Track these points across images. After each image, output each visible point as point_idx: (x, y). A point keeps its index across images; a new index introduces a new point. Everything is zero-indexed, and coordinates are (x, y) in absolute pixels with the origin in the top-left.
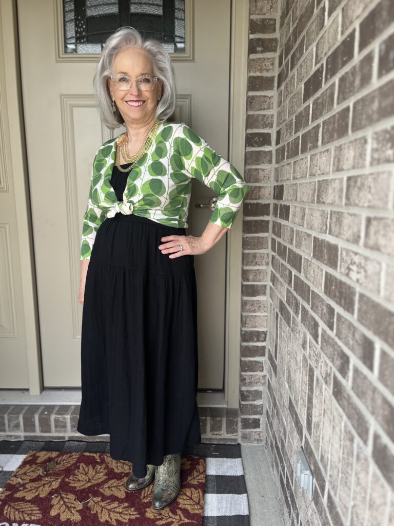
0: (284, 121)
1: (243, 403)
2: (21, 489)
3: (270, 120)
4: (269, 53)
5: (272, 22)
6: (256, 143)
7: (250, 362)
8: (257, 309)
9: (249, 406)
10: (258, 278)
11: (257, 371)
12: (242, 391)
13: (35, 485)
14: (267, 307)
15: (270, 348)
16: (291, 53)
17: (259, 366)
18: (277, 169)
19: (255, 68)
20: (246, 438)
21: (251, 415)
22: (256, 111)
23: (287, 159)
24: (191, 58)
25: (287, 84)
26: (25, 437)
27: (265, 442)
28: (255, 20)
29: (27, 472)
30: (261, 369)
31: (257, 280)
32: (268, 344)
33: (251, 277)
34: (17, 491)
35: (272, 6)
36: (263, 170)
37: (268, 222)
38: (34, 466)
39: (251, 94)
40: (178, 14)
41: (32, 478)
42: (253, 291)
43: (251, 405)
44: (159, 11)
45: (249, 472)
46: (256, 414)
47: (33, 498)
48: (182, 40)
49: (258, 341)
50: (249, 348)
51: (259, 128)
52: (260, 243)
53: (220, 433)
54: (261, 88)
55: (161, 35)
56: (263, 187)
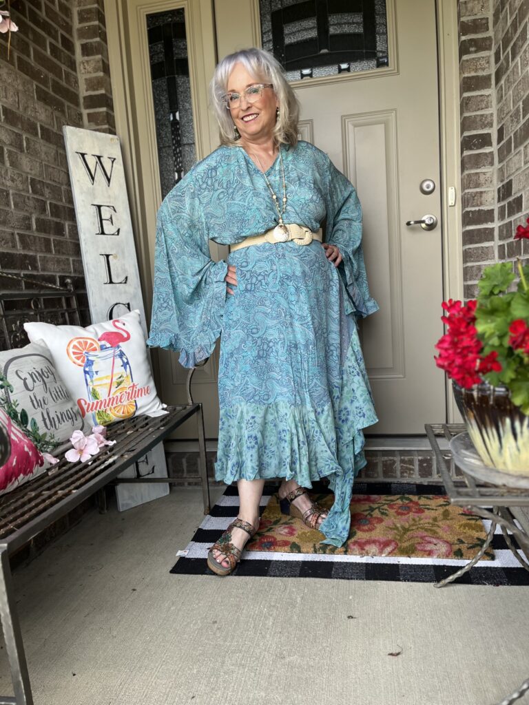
0: (507, 114)
3: (489, 120)
4: (483, 52)
5: (484, 21)
6: (474, 145)
16: (512, 44)
18: (501, 170)
19: (469, 69)
22: (473, 111)
23: (514, 150)
24: (396, 71)
25: (508, 76)
28: (466, 22)
33: (476, 293)
35: (483, 6)
36: (484, 173)
37: (493, 229)
39: (466, 95)
40: (379, 29)
44: (360, 30)
48: (385, 55)
51: (478, 129)
52: (485, 254)
54: (477, 88)
55: (362, 52)
56: (485, 192)
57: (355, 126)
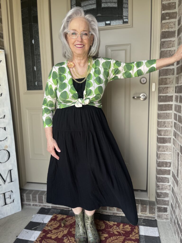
1: (158, 199)
2: (50, 232)
3: (173, 53)
4: (172, 19)
5: (174, 4)
7: (162, 177)
8: (166, 150)
9: (161, 201)
10: (166, 134)
11: (166, 183)
12: (157, 192)
13: (56, 231)
14: (171, 149)
15: (173, 170)
17: (167, 180)
18: (177, 78)
19: (165, 27)
20: (160, 217)
21: (163, 205)
22: (166, 48)
24: (131, 26)
26: (52, 207)
27: (170, 220)
28: (165, 4)
29: (53, 224)
30: (168, 181)
31: (166, 135)
32: (171, 169)
33: (162, 134)
34: (48, 233)
36: (169, 78)
37: (172, 105)
38: (56, 222)
39: (163, 40)
40: (125, 5)
41: (55, 228)
42: (164, 141)
43: (163, 200)
44: (116, 5)
45: (162, 235)
46: (165, 205)
47: (55, 238)
48: (127, 18)
49: (166, 166)
50: (161, 170)
51: (167, 57)
52: (167, 116)
53: (146, 213)
54: (169, 37)
55: (116, 16)
56: (169, 87)
57: (112, 51)
